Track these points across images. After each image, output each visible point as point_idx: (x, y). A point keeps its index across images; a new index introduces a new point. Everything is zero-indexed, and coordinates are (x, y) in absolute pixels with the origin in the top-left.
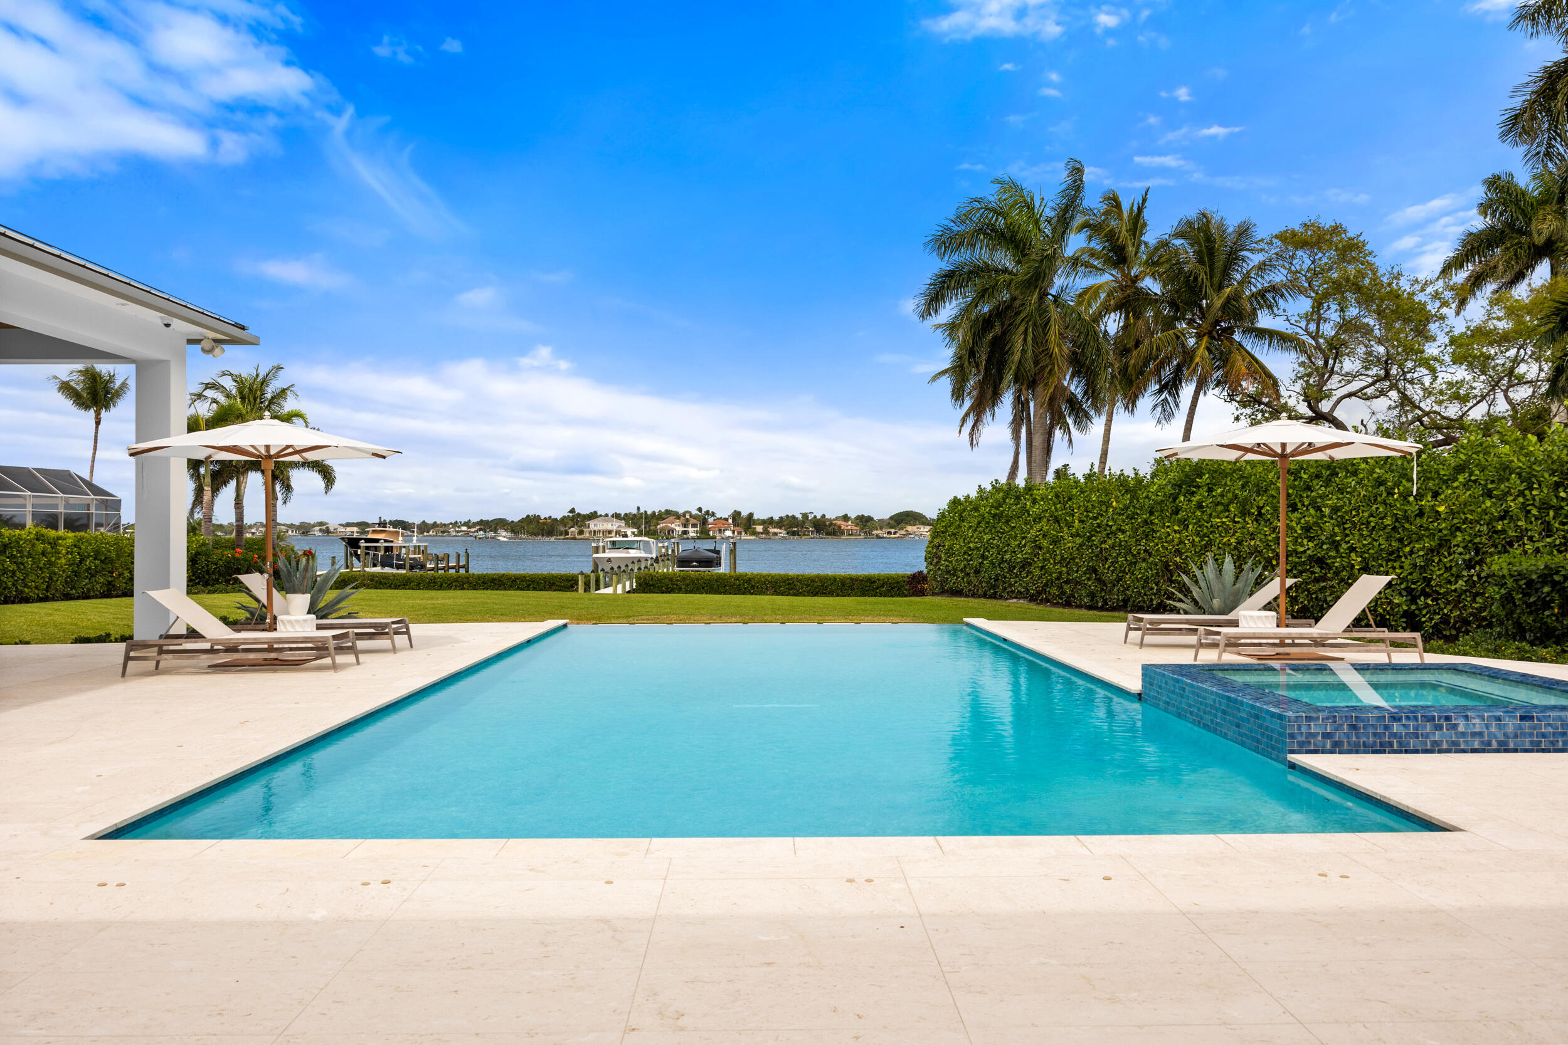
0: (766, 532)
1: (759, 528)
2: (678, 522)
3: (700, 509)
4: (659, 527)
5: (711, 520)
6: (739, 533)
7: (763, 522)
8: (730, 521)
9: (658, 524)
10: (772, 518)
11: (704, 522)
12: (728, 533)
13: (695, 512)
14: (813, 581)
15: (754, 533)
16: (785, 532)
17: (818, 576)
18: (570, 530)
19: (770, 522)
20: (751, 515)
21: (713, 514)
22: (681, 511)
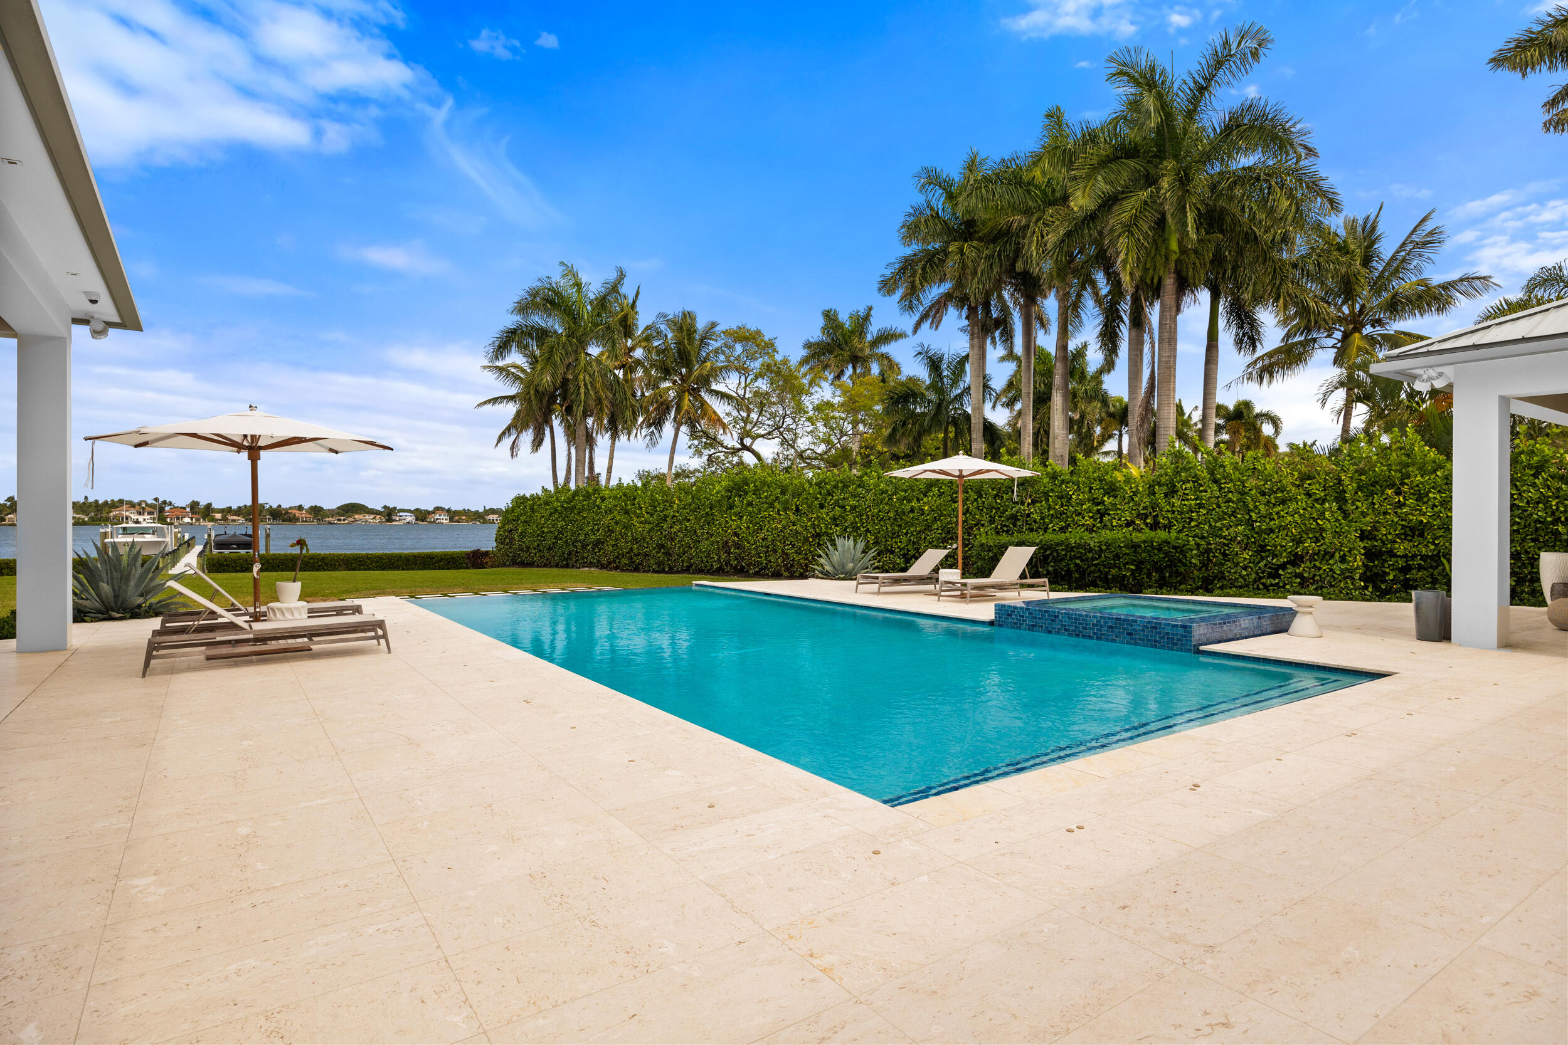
0: (224, 519)
1: (218, 516)
2: (133, 510)
3: (156, 499)
4: (111, 514)
5: (167, 508)
6: (198, 520)
7: (222, 511)
8: (188, 510)
9: (111, 512)
10: (231, 507)
11: (161, 510)
12: (187, 520)
13: (150, 501)
14: (381, 558)
15: (213, 520)
16: (243, 519)
17: (385, 555)
18: (7, 517)
19: (229, 510)
20: (209, 505)
21: (170, 503)
22: (136, 500)
